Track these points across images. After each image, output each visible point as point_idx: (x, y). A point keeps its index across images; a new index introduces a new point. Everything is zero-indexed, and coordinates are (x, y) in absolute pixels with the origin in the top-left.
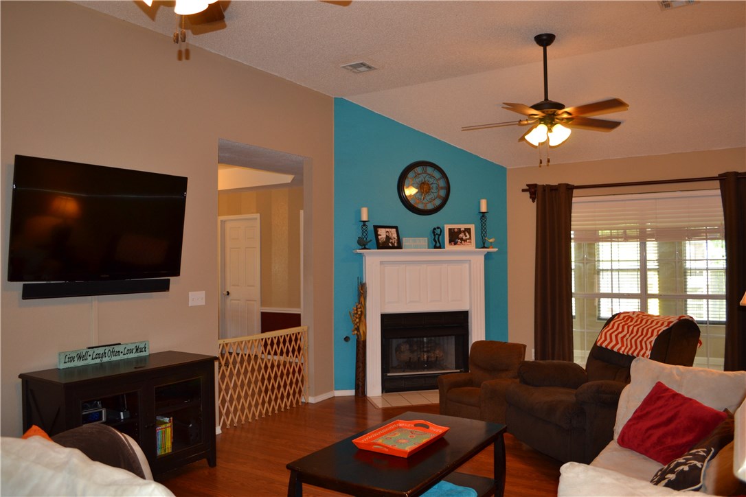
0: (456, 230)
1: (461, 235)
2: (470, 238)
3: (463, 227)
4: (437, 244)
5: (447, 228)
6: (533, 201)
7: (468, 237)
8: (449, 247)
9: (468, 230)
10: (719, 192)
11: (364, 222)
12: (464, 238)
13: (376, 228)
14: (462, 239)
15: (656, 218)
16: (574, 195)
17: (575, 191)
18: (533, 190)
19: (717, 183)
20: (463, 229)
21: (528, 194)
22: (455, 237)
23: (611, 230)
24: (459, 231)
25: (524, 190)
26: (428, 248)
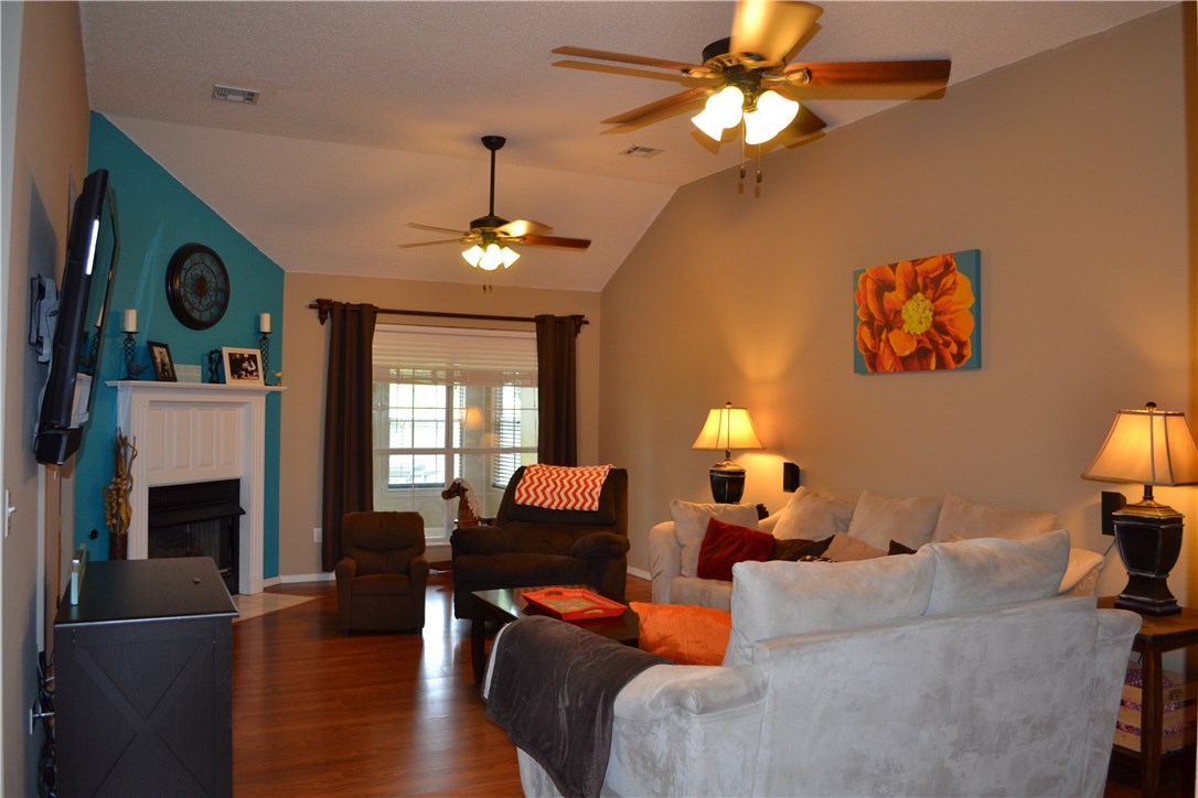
0: (238, 356)
1: (245, 365)
2: (257, 370)
3: (247, 352)
4: (214, 375)
5: (226, 351)
6: (322, 323)
7: (254, 368)
8: (231, 382)
9: (253, 358)
10: (534, 335)
11: (130, 333)
12: (249, 369)
13: (151, 345)
14: (246, 371)
15: (469, 358)
16: (377, 320)
17: (379, 315)
18: (324, 308)
19: (534, 325)
20: (246, 356)
21: (315, 313)
22: (238, 366)
23: (414, 368)
24: (242, 359)
25: (311, 307)
26: (203, 382)
